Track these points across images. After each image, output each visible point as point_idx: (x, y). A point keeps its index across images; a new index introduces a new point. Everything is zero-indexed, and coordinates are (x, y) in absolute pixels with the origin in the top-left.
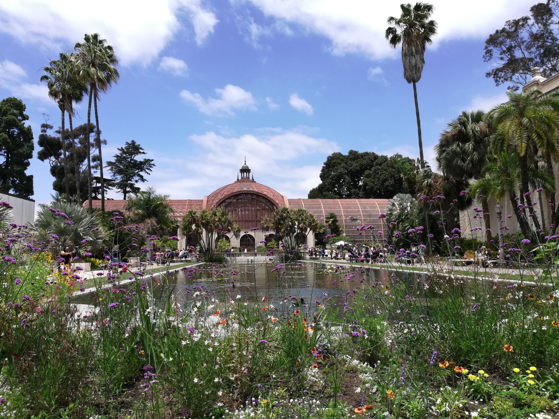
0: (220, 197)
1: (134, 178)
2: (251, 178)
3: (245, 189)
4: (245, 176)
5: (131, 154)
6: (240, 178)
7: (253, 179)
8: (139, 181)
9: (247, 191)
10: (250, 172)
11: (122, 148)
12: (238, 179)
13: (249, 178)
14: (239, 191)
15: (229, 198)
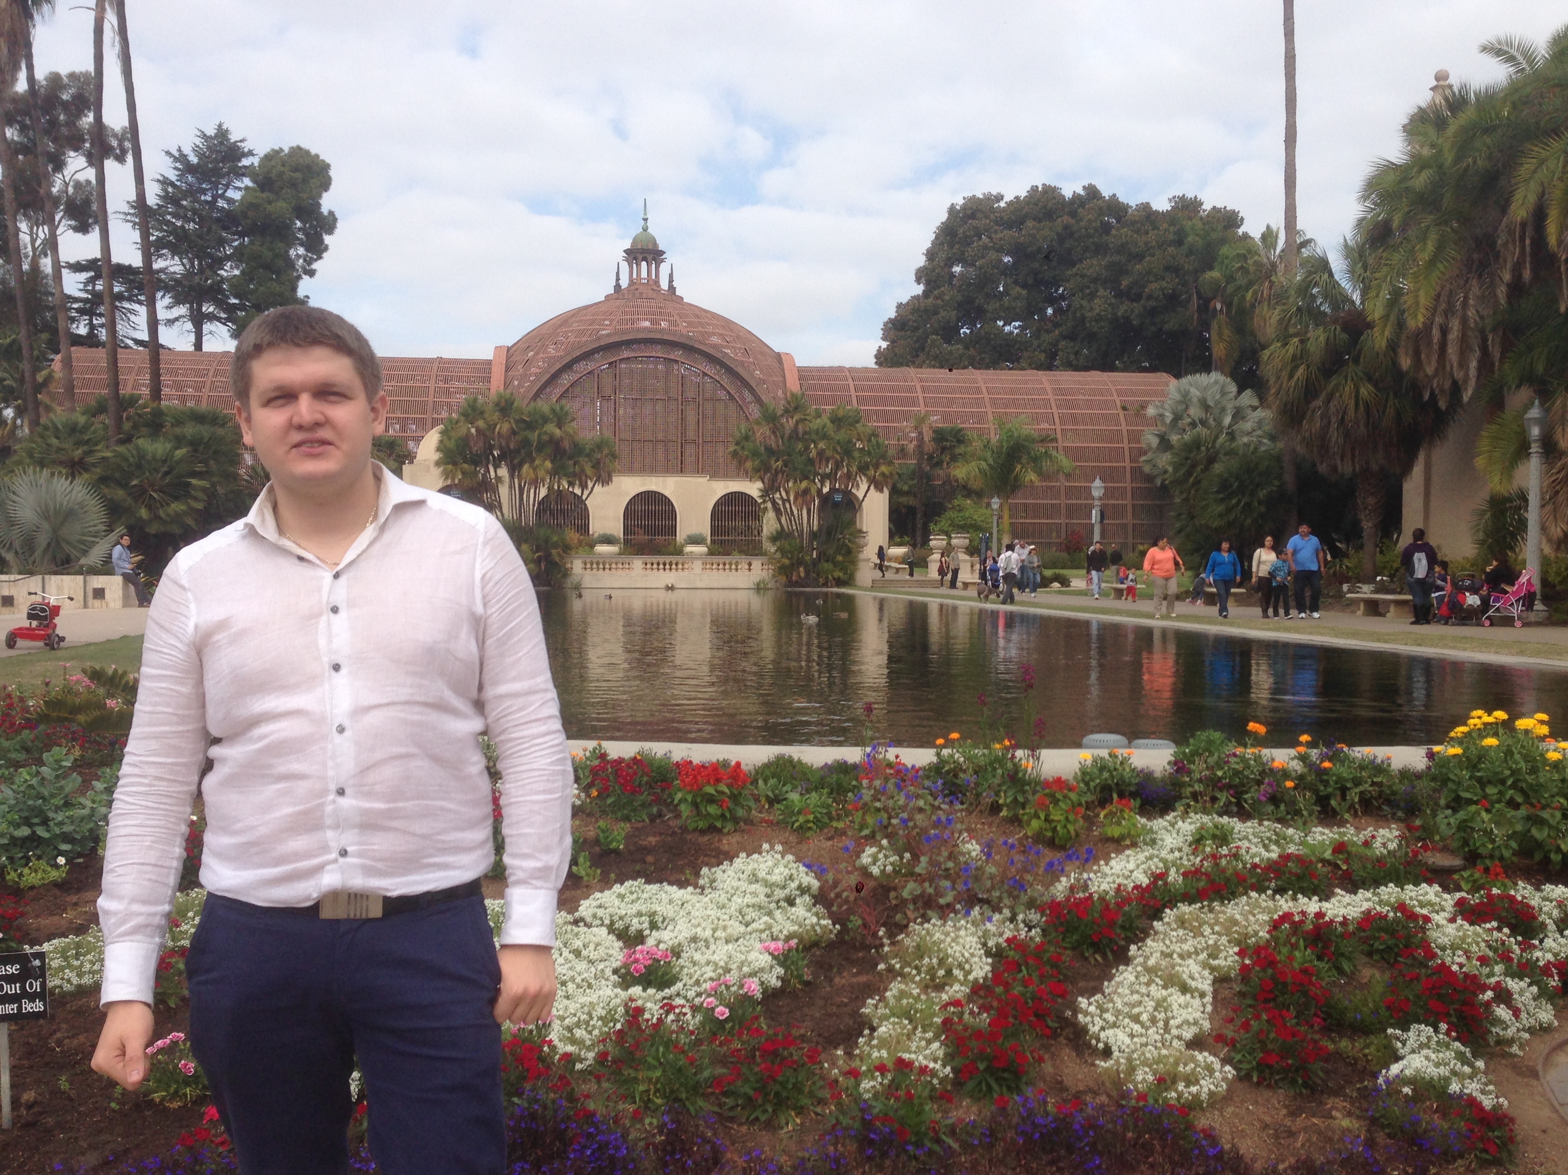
0: (553, 352)
2: (664, 285)
3: (642, 325)
4: (644, 274)
5: (214, 177)
6: (624, 283)
7: (672, 289)
9: (648, 331)
10: (662, 261)
11: (179, 150)
12: (618, 287)
13: (657, 282)
14: (623, 332)
15: (587, 356)
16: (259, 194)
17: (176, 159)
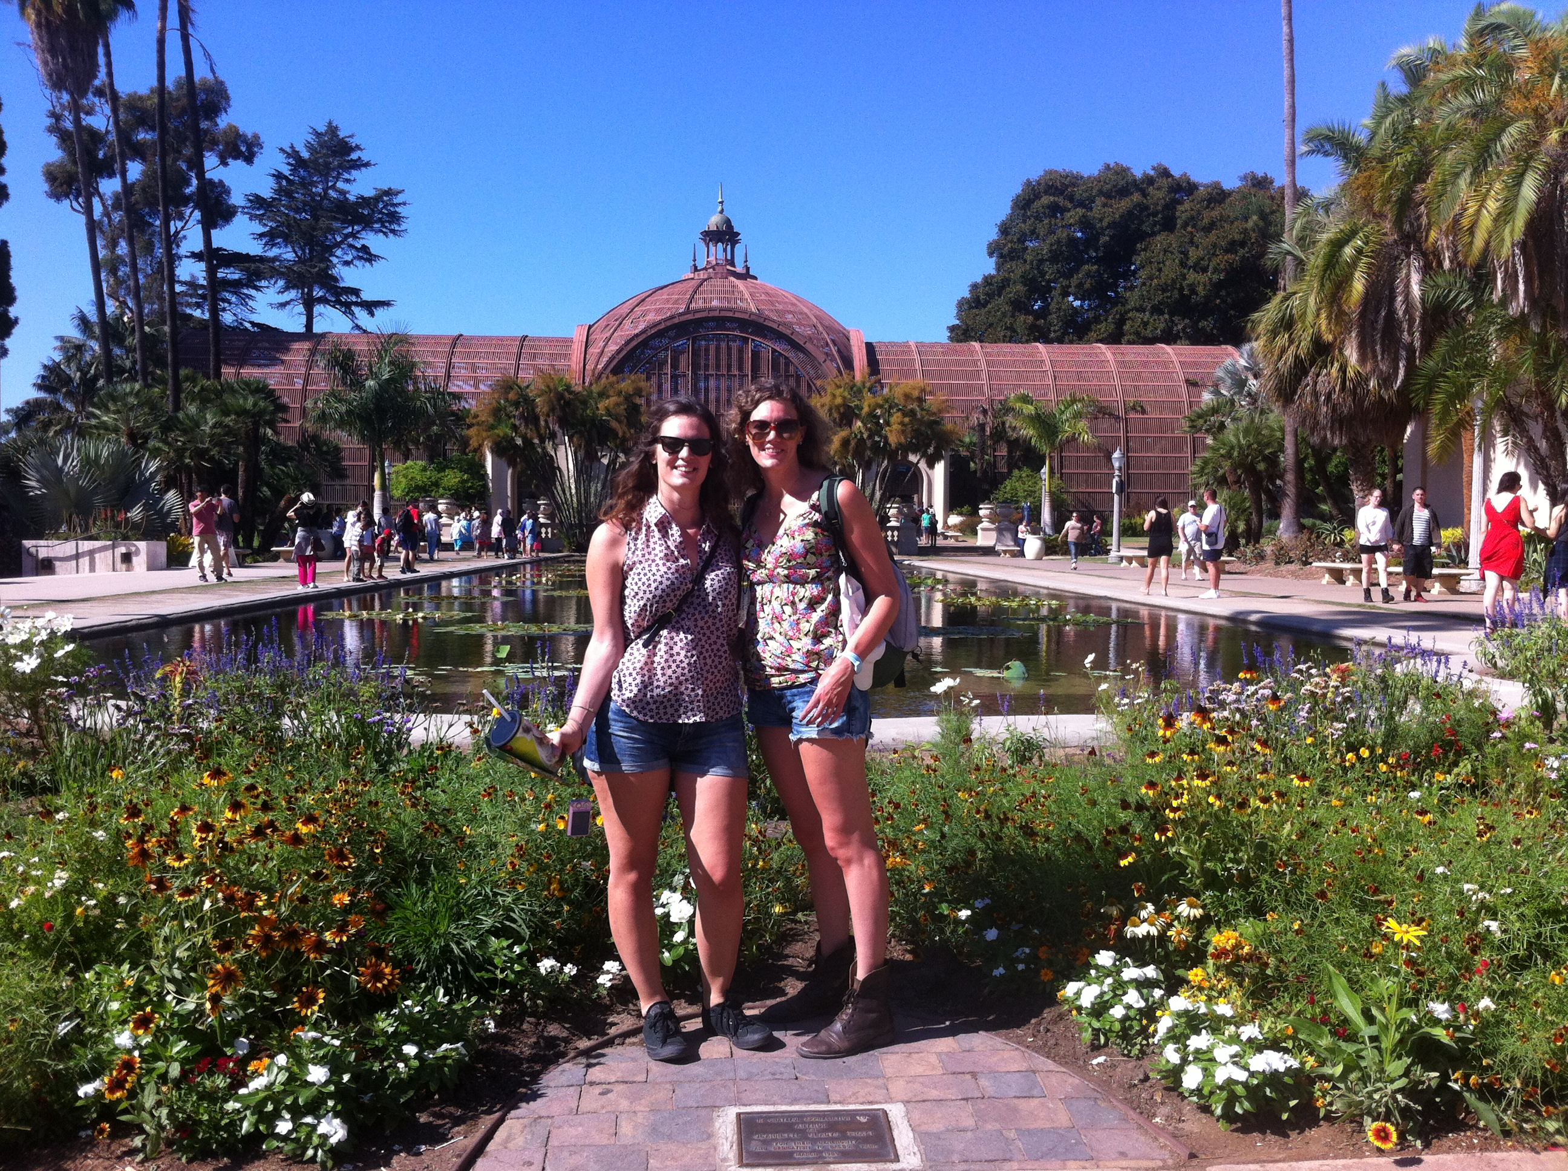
0: (630, 329)
1: (339, 252)
2: (739, 265)
3: (715, 303)
4: (720, 255)
5: (325, 170)
6: (702, 264)
7: (748, 269)
8: (356, 262)
9: (721, 310)
10: (737, 242)
11: (292, 147)
13: (733, 263)
15: (661, 334)
17: (289, 156)
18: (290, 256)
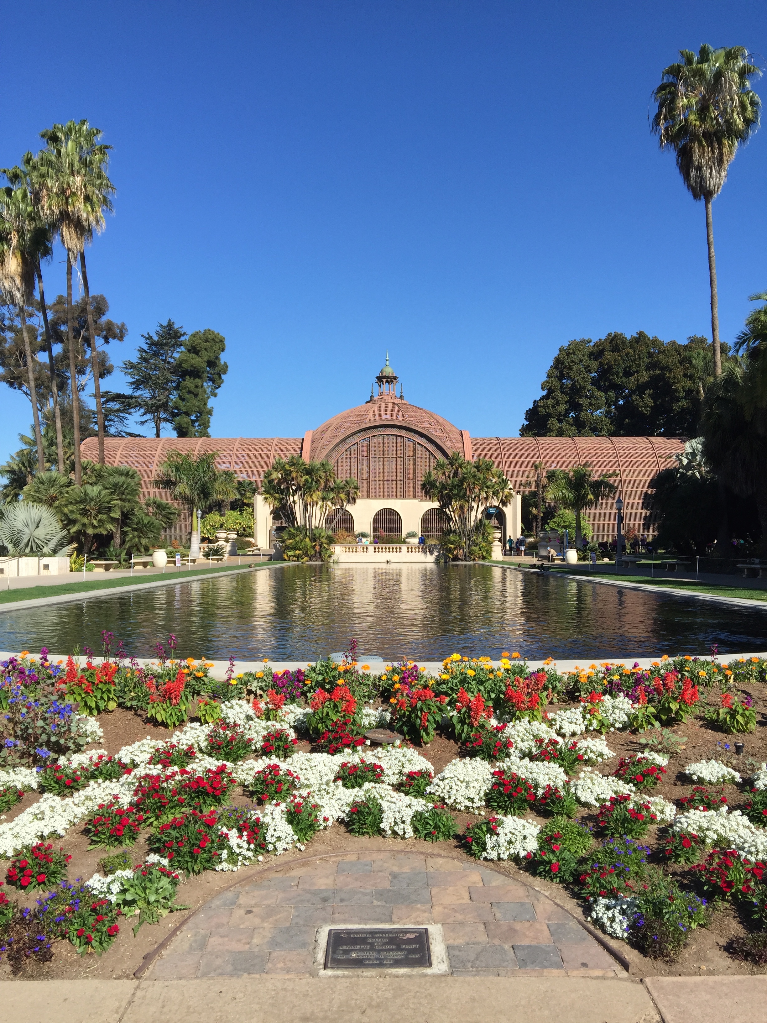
2: (398, 395)
3: (384, 417)
4: (387, 389)
5: (166, 347)
11: (148, 334)
13: (394, 394)
14: (373, 421)
16: (188, 355)
17: (147, 339)
18: (148, 395)
